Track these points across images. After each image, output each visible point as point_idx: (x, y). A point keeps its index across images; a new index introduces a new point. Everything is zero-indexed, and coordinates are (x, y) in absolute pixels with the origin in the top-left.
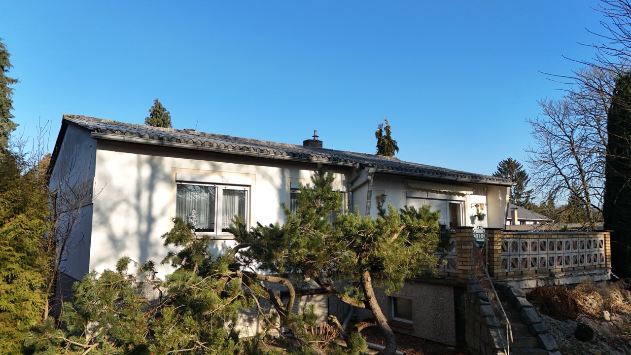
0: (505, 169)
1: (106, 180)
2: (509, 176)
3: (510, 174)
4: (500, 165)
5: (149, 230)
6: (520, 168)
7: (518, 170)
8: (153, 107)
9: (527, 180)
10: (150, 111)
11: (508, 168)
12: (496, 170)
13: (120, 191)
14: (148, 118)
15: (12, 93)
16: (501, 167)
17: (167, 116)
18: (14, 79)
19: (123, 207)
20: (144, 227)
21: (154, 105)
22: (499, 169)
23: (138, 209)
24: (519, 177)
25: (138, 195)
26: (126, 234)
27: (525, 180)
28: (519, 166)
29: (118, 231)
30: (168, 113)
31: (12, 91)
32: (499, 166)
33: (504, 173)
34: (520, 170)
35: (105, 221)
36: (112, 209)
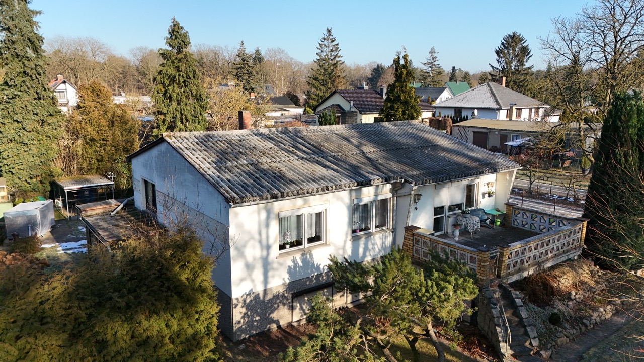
0: (508, 44)
1: (240, 226)
2: (511, 51)
3: (513, 50)
4: (504, 39)
5: (268, 254)
6: (523, 43)
7: (521, 44)
8: (171, 26)
9: (529, 56)
10: (169, 30)
11: (512, 43)
12: (499, 44)
13: (249, 233)
14: (167, 37)
15: (40, 27)
16: (505, 42)
17: (185, 36)
18: (38, 10)
19: (251, 243)
20: (265, 253)
21: (172, 24)
22: (503, 44)
23: (260, 242)
24: (521, 53)
25: (260, 234)
26: (254, 259)
27: (527, 56)
28: (523, 40)
29: (250, 259)
30: (187, 32)
31: (39, 24)
32: (503, 41)
33: (507, 49)
34: (524, 45)
35: (241, 254)
36: (244, 246)
